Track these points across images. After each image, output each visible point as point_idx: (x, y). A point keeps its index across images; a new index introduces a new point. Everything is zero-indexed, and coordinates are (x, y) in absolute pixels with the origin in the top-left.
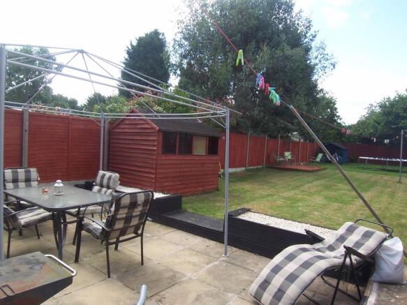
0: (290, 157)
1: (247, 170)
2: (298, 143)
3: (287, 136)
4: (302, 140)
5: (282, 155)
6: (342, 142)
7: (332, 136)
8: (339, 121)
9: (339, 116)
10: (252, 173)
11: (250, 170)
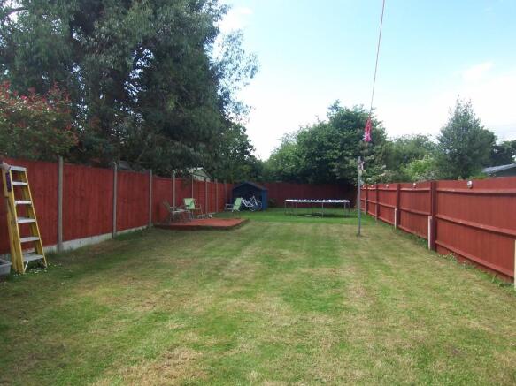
0: (193, 207)
1: (115, 238)
2: (204, 183)
3: (187, 174)
4: (208, 180)
5: (181, 204)
6: (259, 181)
7: (245, 173)
8: (252, 153)
9: (252, 147)
10: (125, 243)
11: (123, 238)
